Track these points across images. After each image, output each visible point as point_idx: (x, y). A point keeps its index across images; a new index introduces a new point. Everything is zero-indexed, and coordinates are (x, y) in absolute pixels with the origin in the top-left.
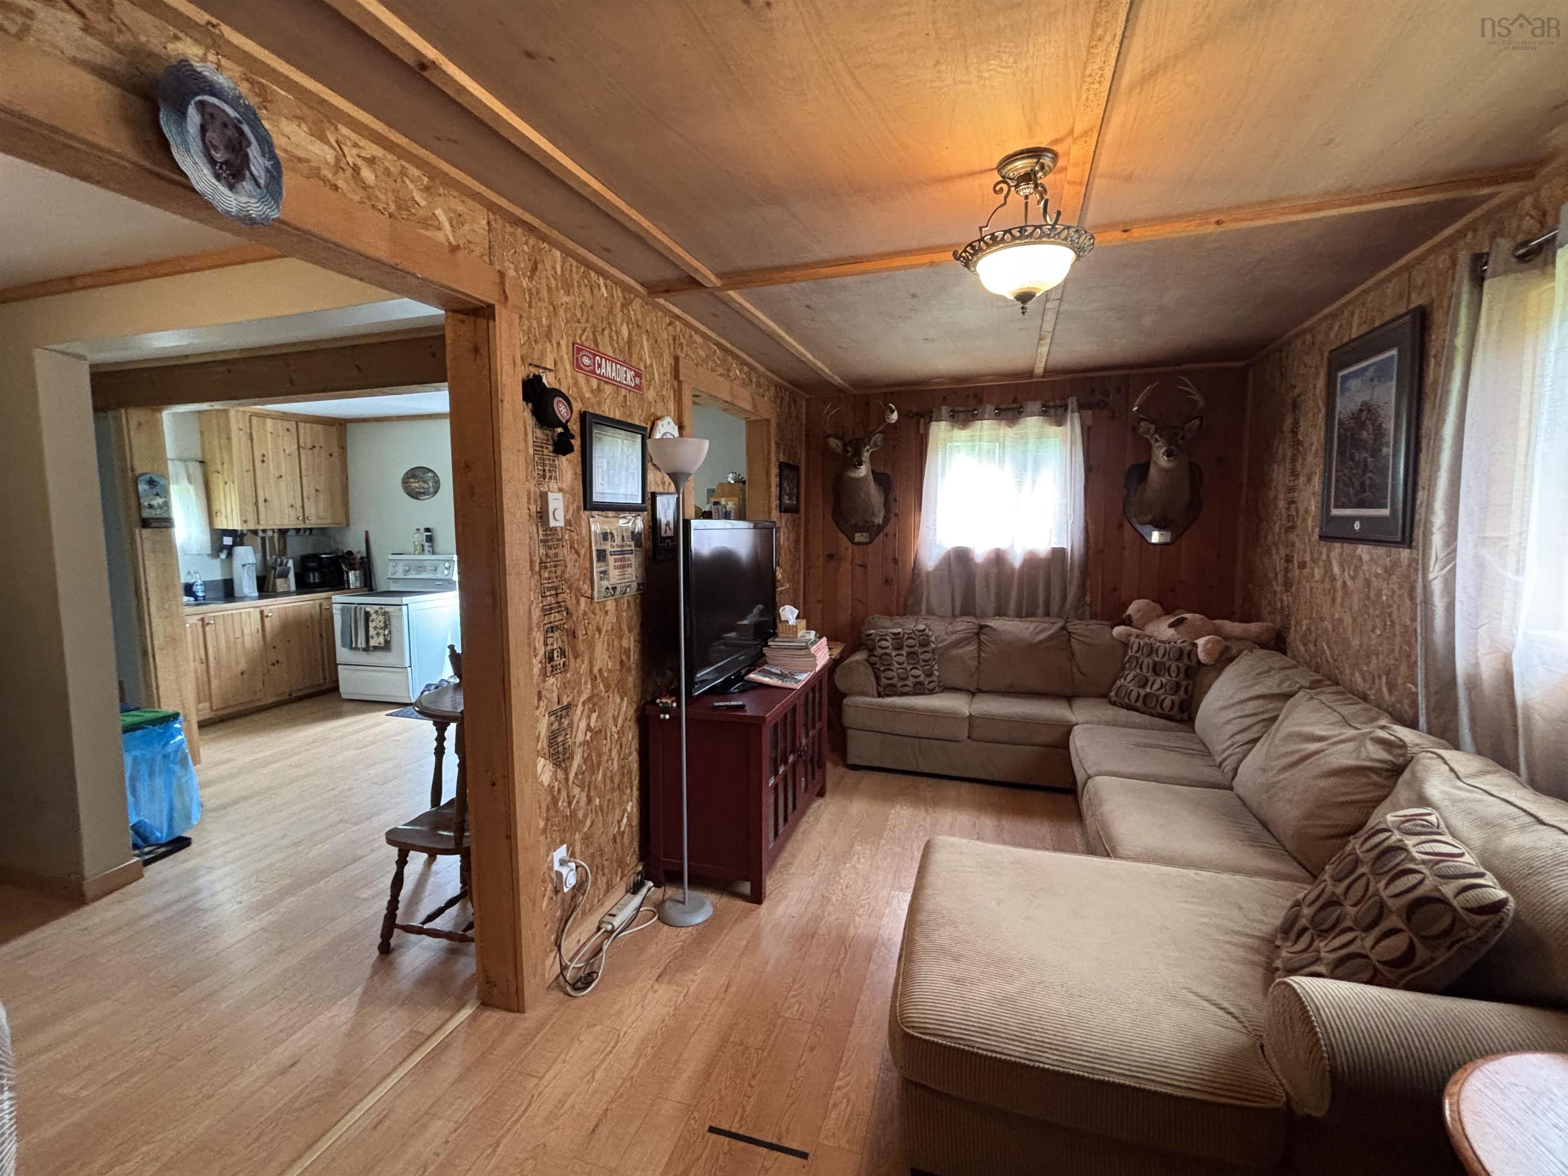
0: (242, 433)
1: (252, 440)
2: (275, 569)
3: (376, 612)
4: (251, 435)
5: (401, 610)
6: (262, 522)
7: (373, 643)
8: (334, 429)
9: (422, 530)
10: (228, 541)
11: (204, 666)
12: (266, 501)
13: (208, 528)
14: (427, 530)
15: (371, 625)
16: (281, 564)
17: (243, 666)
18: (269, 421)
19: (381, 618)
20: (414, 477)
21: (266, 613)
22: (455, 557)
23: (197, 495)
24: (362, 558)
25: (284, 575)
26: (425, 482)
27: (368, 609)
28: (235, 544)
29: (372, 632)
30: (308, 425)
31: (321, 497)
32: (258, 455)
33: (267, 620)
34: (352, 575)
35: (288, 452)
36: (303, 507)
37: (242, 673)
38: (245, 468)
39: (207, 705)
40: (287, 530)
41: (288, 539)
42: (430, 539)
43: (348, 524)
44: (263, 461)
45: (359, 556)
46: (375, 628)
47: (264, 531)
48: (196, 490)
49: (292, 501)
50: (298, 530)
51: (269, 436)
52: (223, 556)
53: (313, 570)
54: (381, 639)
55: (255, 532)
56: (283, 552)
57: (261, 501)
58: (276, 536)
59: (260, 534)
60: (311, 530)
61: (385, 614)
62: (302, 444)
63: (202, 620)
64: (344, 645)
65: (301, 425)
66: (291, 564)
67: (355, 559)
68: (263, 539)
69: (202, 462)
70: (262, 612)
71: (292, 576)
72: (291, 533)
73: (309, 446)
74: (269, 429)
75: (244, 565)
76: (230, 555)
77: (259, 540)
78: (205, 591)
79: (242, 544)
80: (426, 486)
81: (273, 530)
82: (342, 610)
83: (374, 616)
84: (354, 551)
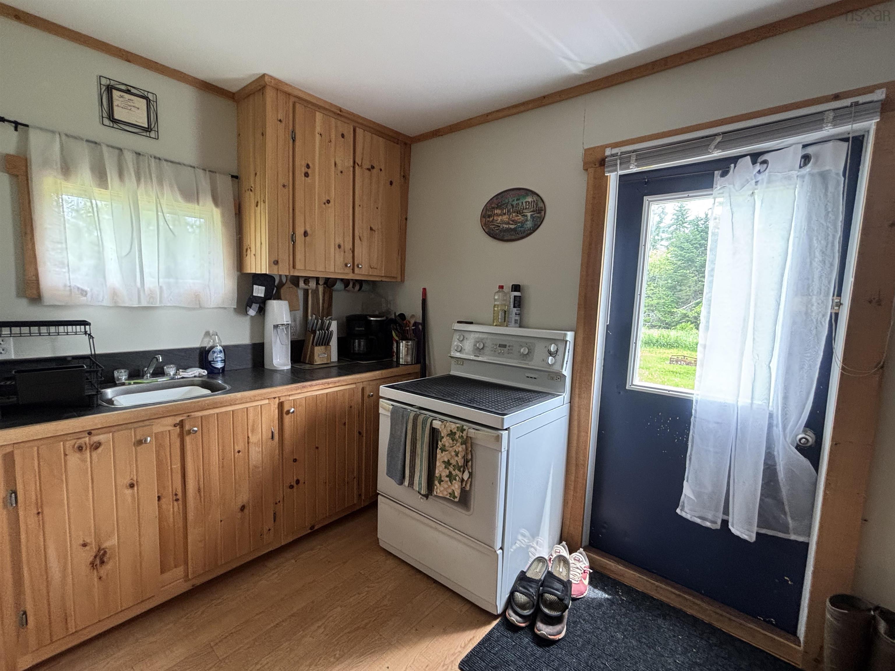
0: (281, 126)
1: (294, 141)
2: (314, 332)
3: (452, 434)
4: (293, 131)
5: (499, 439)
6: (299, 265)
7: (440, 489)
8: (399, 146)
9: (507, 289)
10: (259, 291)
11: (177, 507)
12: (306, 234)
13: (236, 274)
14: (516, 288)
15: (441, 457)
16: (321, 328)
17: (244, 497)
18: (319, 116)
19: (460, 448)
20: (499, 206)
21: (286, 408)
22: (570, 336)
23: (225, 223)
24: (416, 324)
25: (325, 342)
26: (519, 212)
27: (437, 424)
28: (270, 296)
29: (440, 470)
30: (368, 135)
31: (377, 236)
32: (300, 163)
33: (287, 419)
34: (403, 345)
35: (340, 168)
36: (353, 252)
37: (243, 508)
38: (282, 181)
39: (179, 571)
40: (334, 281)
41: (334, 293)
42: (518, 303)
43: (403, 281)
44: (306, 175)
45: (412, 322)
46: (448, 464)
47: (307, 280)
48: (223, 215)
49: (339, 240)
50: (346, 282)
51: (318, 136)
52: (252, 312)
53: (359, 336)
54: (456, 487)
55: (295, 281)
56: (328, 312)
57: (300, 231)
58: (321, 289)
59: (302, 284)
60: (361, 282)
61: (467, 442)
62: (359, 161)
63: (181, 424)
64: (390, 473)
65: (359, 131)
66: (334, 326)
67: (408, 324)
68: (306, 292)
69: (235, 177)
70: (281, 405)
71: (334, 343)
72: (339, 286)
73: (367, 165)
74: (318, 129)
75: (276, 327)
76: (262, 311)
77: (301, 293)
78: (224, 361)
79: (278, 297)
80: (520, 218)
81: (317, 279)
82: (394, 412)
83: (446, 441)
84: (408, 314)
